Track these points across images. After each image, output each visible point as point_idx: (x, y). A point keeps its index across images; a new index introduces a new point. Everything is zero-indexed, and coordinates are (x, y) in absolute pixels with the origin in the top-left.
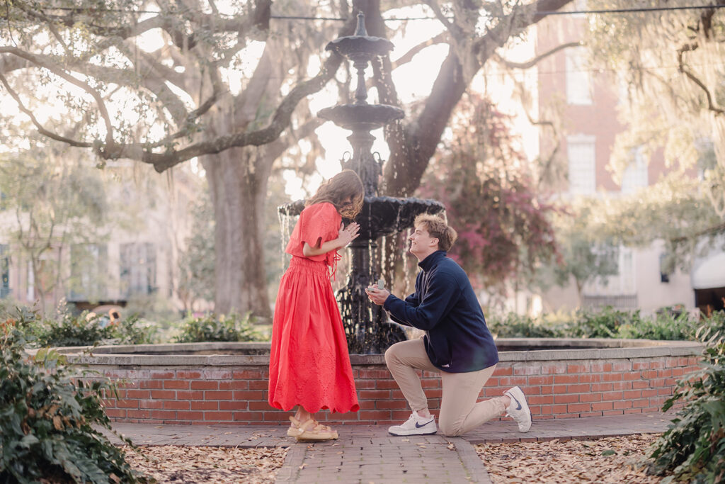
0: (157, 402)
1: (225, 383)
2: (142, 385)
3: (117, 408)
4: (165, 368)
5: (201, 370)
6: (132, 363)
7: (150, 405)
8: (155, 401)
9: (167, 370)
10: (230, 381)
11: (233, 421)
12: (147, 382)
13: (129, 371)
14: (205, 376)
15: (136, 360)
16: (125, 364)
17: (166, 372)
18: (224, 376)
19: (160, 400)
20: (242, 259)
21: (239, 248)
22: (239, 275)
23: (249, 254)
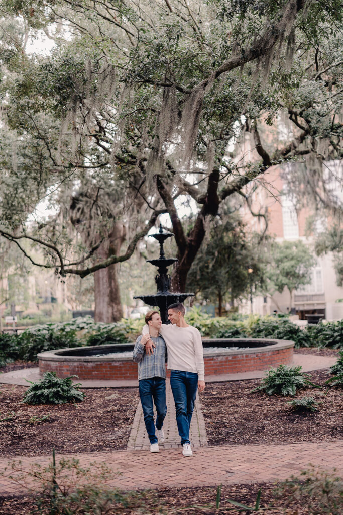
0: (98, 373)
5: (112, 362)
6: (89, 360)
7: (96, 374)
13: (88, 363)
17: (101, 363)
20: (108, 291)
21: (106, 285)
22: (107, 299)
23: (112, 288)
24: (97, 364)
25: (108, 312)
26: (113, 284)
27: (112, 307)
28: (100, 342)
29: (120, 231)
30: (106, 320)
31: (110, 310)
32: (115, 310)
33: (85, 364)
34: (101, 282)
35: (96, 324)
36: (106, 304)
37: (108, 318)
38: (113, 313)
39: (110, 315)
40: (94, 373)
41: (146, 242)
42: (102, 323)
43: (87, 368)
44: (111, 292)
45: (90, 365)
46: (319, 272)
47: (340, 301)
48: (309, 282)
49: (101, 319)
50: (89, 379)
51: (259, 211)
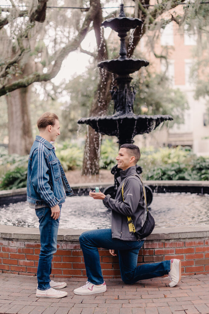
0: (31, 262)
1: (76, 251)
2: (19, 251)
3: (3, 264)
4: (35, 241)
5: (59, 243)
6: (13, 237)
7: (26, 264)
8: (29, 261)
9: (36, 242)
10: (80, 251)
11: (82, 276)
12: (23, 249)
13: (10, 242)
14: (62, 247)
15: (15, 235)
16: (8, 237)
17: (36, 244)
18: (75, 247)
19: (32, 261)
20: (21, 124)
21: (19, 119)
22: (20, 132)
23: (24, 122)
24: (28, 246)
25: (21, 144)
26: (26, 118)
27: (25, 139)
28: (19, 181)
29: (32, 68)
30: (19, 151)
31: (23, 143)
32: (28, 142)
33: (5, 243)
34: (14, 116)
35: (10, 156)
36: (19, 137)
37: (21, 150)
38: (26, 146)
39: (23, 147)
40: (21, 261)
41: (53, 84)
42: (16, 155)
43: (9, 250)
44: (24, 126)
45: (15, 246)
46: (189, 115)
47: (206, 138)
48: (183, 123)
49: (14, 151)
50: (12, 272)
51: (162, 53)
